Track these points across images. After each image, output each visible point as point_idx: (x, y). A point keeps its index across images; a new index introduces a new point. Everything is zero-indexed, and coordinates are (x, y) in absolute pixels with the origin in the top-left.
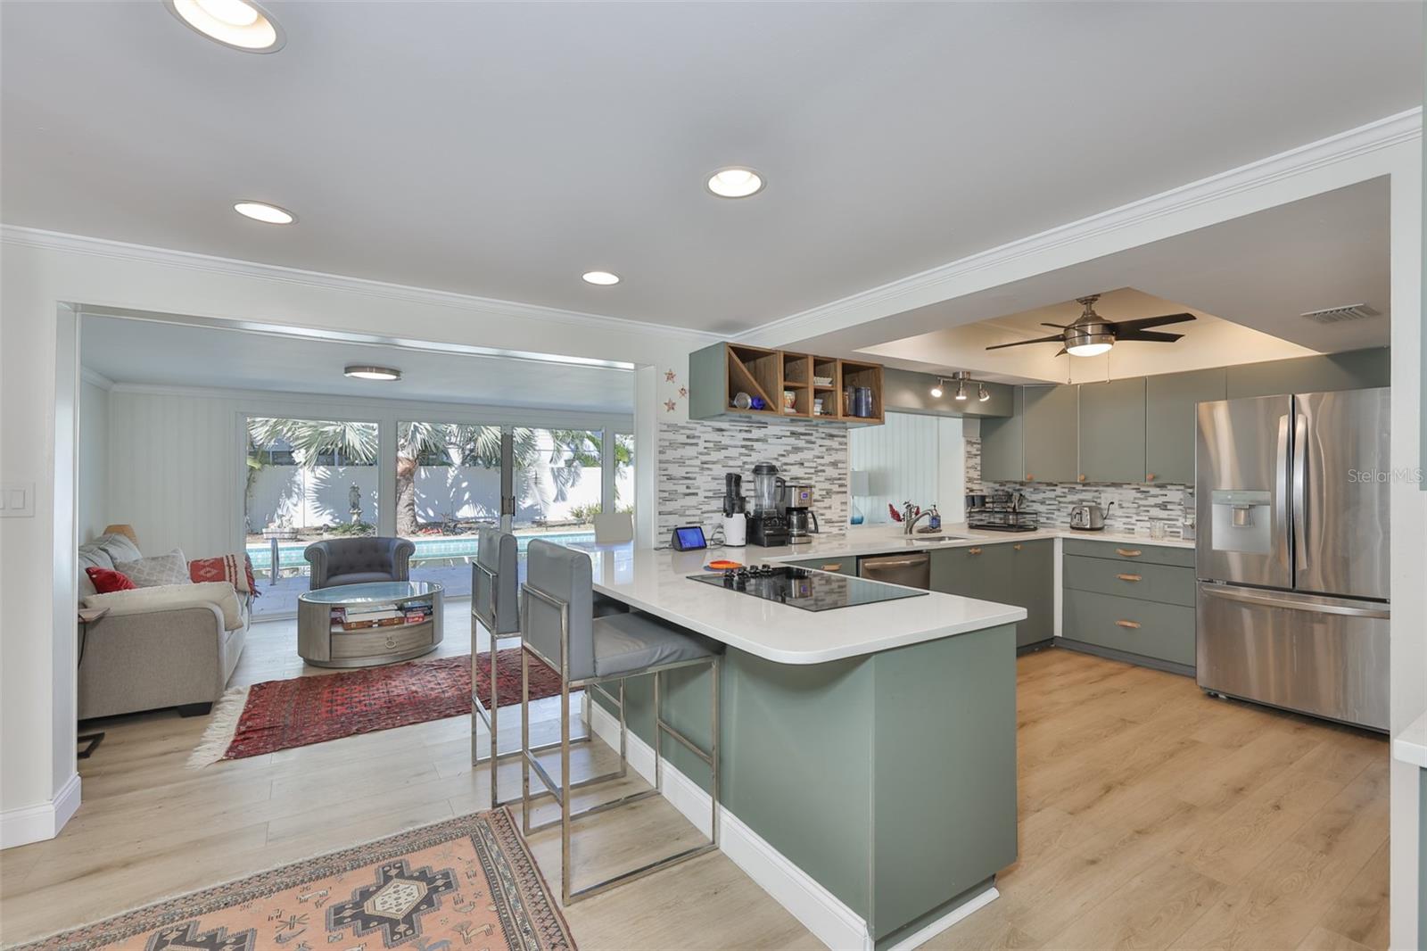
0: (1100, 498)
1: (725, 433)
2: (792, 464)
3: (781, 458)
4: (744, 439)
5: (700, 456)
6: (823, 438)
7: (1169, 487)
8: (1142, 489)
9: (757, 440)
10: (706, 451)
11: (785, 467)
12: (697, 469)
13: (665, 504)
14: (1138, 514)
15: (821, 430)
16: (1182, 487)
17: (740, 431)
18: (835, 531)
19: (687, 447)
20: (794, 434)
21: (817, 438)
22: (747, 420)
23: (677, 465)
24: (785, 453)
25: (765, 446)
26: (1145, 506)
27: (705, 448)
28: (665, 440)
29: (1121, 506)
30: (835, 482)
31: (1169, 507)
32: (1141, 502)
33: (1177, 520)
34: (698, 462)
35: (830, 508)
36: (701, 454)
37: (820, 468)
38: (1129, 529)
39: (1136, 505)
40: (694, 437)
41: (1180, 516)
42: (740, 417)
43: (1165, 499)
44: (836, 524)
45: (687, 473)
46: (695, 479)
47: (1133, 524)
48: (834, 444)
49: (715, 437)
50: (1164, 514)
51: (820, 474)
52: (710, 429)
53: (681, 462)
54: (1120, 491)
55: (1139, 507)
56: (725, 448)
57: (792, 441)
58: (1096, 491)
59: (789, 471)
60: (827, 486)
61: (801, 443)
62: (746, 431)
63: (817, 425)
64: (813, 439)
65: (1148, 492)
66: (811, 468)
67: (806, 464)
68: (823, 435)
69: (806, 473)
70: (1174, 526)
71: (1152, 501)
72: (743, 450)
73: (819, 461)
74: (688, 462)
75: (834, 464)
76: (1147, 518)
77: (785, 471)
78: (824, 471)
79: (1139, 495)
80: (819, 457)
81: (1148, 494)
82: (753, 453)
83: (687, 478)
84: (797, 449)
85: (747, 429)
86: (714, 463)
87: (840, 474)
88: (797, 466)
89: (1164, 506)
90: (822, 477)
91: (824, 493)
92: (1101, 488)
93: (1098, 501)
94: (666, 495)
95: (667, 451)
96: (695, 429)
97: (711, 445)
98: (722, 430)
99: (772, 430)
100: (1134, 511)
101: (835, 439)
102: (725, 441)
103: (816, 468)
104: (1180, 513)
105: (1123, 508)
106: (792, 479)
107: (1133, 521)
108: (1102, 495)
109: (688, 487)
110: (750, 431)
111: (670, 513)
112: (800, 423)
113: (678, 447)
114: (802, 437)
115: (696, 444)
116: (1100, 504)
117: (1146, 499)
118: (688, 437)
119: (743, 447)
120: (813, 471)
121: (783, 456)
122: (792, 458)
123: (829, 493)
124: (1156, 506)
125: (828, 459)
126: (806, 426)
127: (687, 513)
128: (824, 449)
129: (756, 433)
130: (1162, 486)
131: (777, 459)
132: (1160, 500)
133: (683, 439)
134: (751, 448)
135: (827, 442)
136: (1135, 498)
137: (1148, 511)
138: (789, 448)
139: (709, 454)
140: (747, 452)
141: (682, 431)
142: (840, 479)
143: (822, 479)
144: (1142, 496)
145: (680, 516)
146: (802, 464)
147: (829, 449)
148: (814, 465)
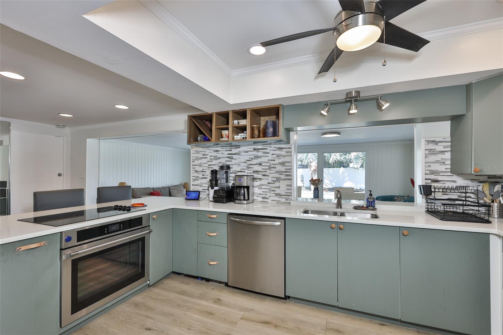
1: (219, 152)
2: (254, 165)
3: (247, 162)
4: (228, 154)
5: (208, 163)
6: (274, 150)
9: (235, 154)
10: (210, 160)
11: (250, 166)
12: (206, 168)
13: (194, 182)
15: (272, 146)
17: (226, 150)
18: (283, 200)
19: (203, 159)
20: (255, 149)
21: (269, 150)
22: (230, 145)
23: (199, 166)
24: (250, 159)
25: (239, 156)
27: (210, 159)
28: (194, 157)
30: (283, 173)
34: (207, 165)
35: (279, 187)
36: (208, 161)
37: (272, 166)
40: (205, 155)
42: (226, 144)
44: (283, 197)
45: (203, 169)
46: (206, 172)
48: (283, 153)
49: (215, 154)
51: (272, 169)
52: (212, 151)
53: (200, 165)
56: (219, 158)
57: (255, 153)
59: (253, 168)
60: (277, 175)
61: (260, 154)
62: (229, 150)
63: (270, 144)
64: (267, 151)
66: (266, 166)
67: (263, 164)
68: (275, 149)
69: (263, 169)
72: (228, 159)
73: (272, 162)
74: (203, 165)
75: (283, 164)
77: (250, 168)
78: (275, 168)
80: (272, 160)
82: (232, 160)
83: (202, 171)
84: (257, 157)
85: (230, 149)
86: (214, 165)
87: (285, 169)
88: (258, 166)
90: (273, 171)
91: (275, 179)
94: (195, 178)
95: (195, 161)
96: (206, 151)
97: (213, 158)
98: (218, 151)
99: (242, 149)
101: (283, 150)
102: (219, 155)
103: (269, 166)
106: (253, 172)
109: (203, 175)
110: (231, 150)
111: (196, 185)
112: (259, 144)
113: (199, 159)
114: (260, 151)
115: (206, 158)
118: (203, 155)
119: (227, 157)
120: (267, 167)
121: (249, 160)
122: (254, 161)
123: (278, 180)
125: (277, 161)
126: (263, 145)
127: (203, 185)
128: (275, 156)
129: (234, 151)
131: (245, 162)
133: (201, 156)
134: (232, 158)
135: (278, 152)
138: (253, 157)
139: (212, 162)
140: (229, 160)
141: (201, 153)
142: (286, 172)
143: (274, 172)
145: (200, 186)
146: (261, 164)
147: (278, 156)
148: (269, 164)
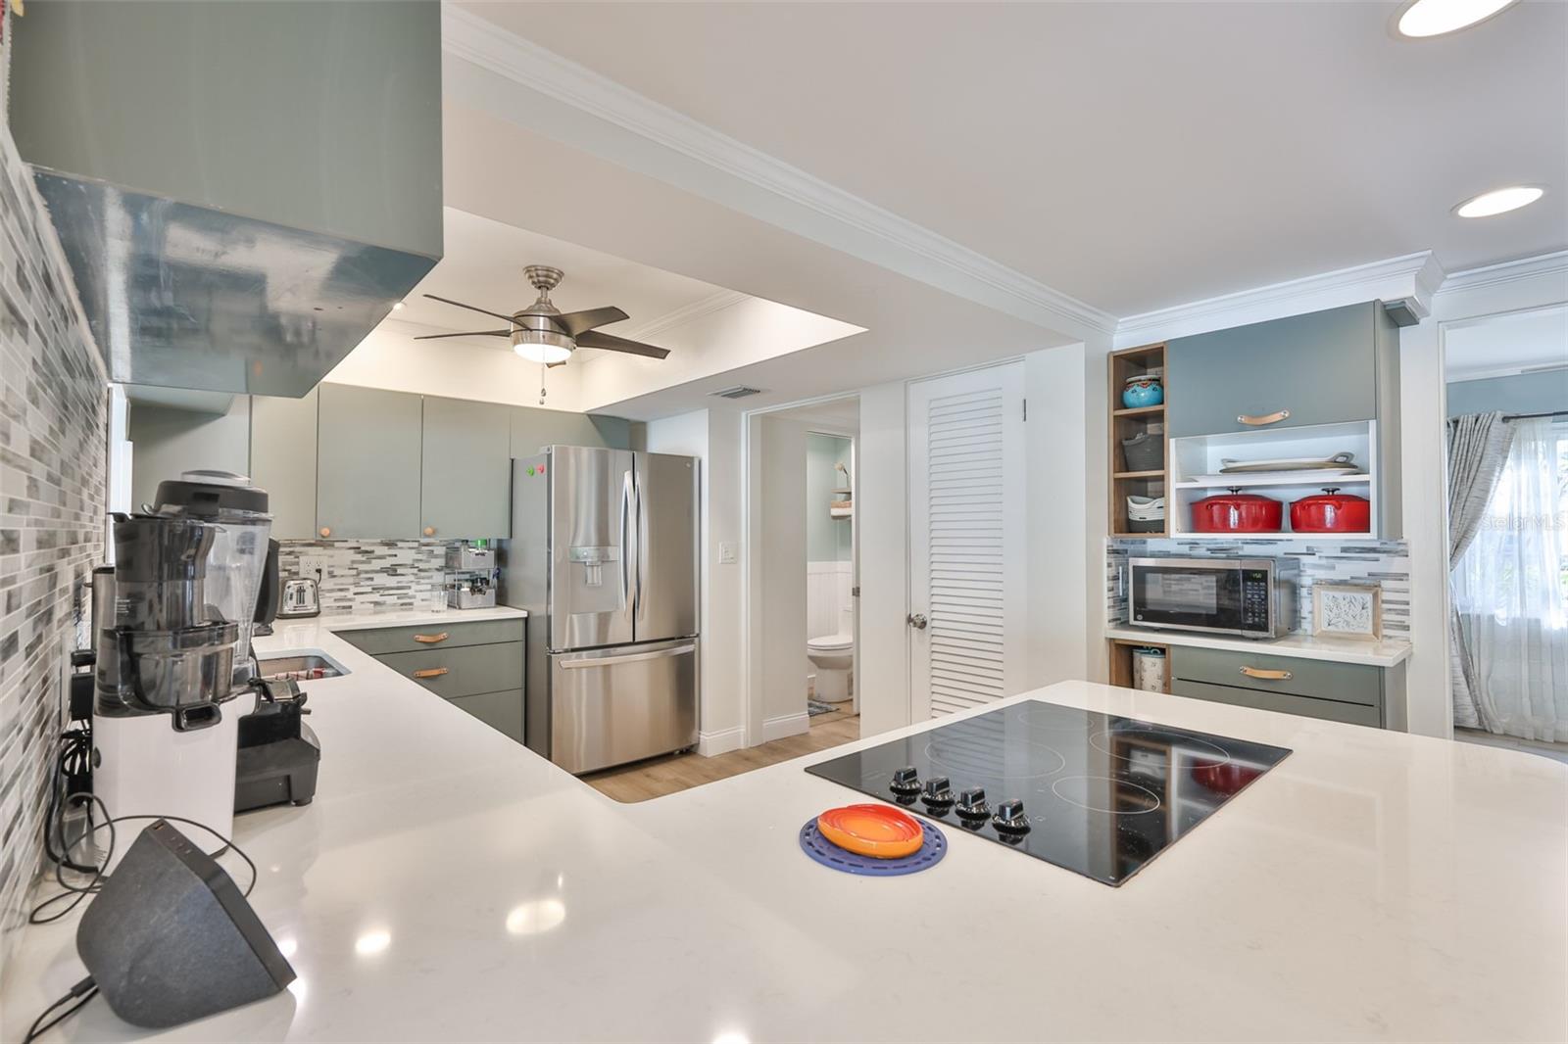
0: (298, 564)
7: (400, 544)
8: (363, 548)
14: (357, 585)
16: (416, 545)
26: (367, 572)
29: (332, 575)
31: (398, 572)
32: (362, 567)
33: (410, 588)
38: (344, 607)
39: (354, 572)
41: (412, 582)
43: (394, 561)
47: (350, 600)
50: (392, 581)
54: (329, 552)
55: (358, 574)
58: (290, 553)
65: (372, 552)
70: (406, 596)
71: (377, 564)
76: (369, 589)
79: (359, 557)
81: (372, 555)
89: (392, 571)
92: (297, 549)
93: (294, 569)
100: (351, 580)
104: (412, 578)
105: (335, 576)
107: (350, 595)
108: (302, 559)
116: (297, 573)
117: (368, 561)
124: (383, 570)
130: (391, 544)
132: (387, 563)
136: (353, 562)
137: (372, 579)
144: (364, 559)
